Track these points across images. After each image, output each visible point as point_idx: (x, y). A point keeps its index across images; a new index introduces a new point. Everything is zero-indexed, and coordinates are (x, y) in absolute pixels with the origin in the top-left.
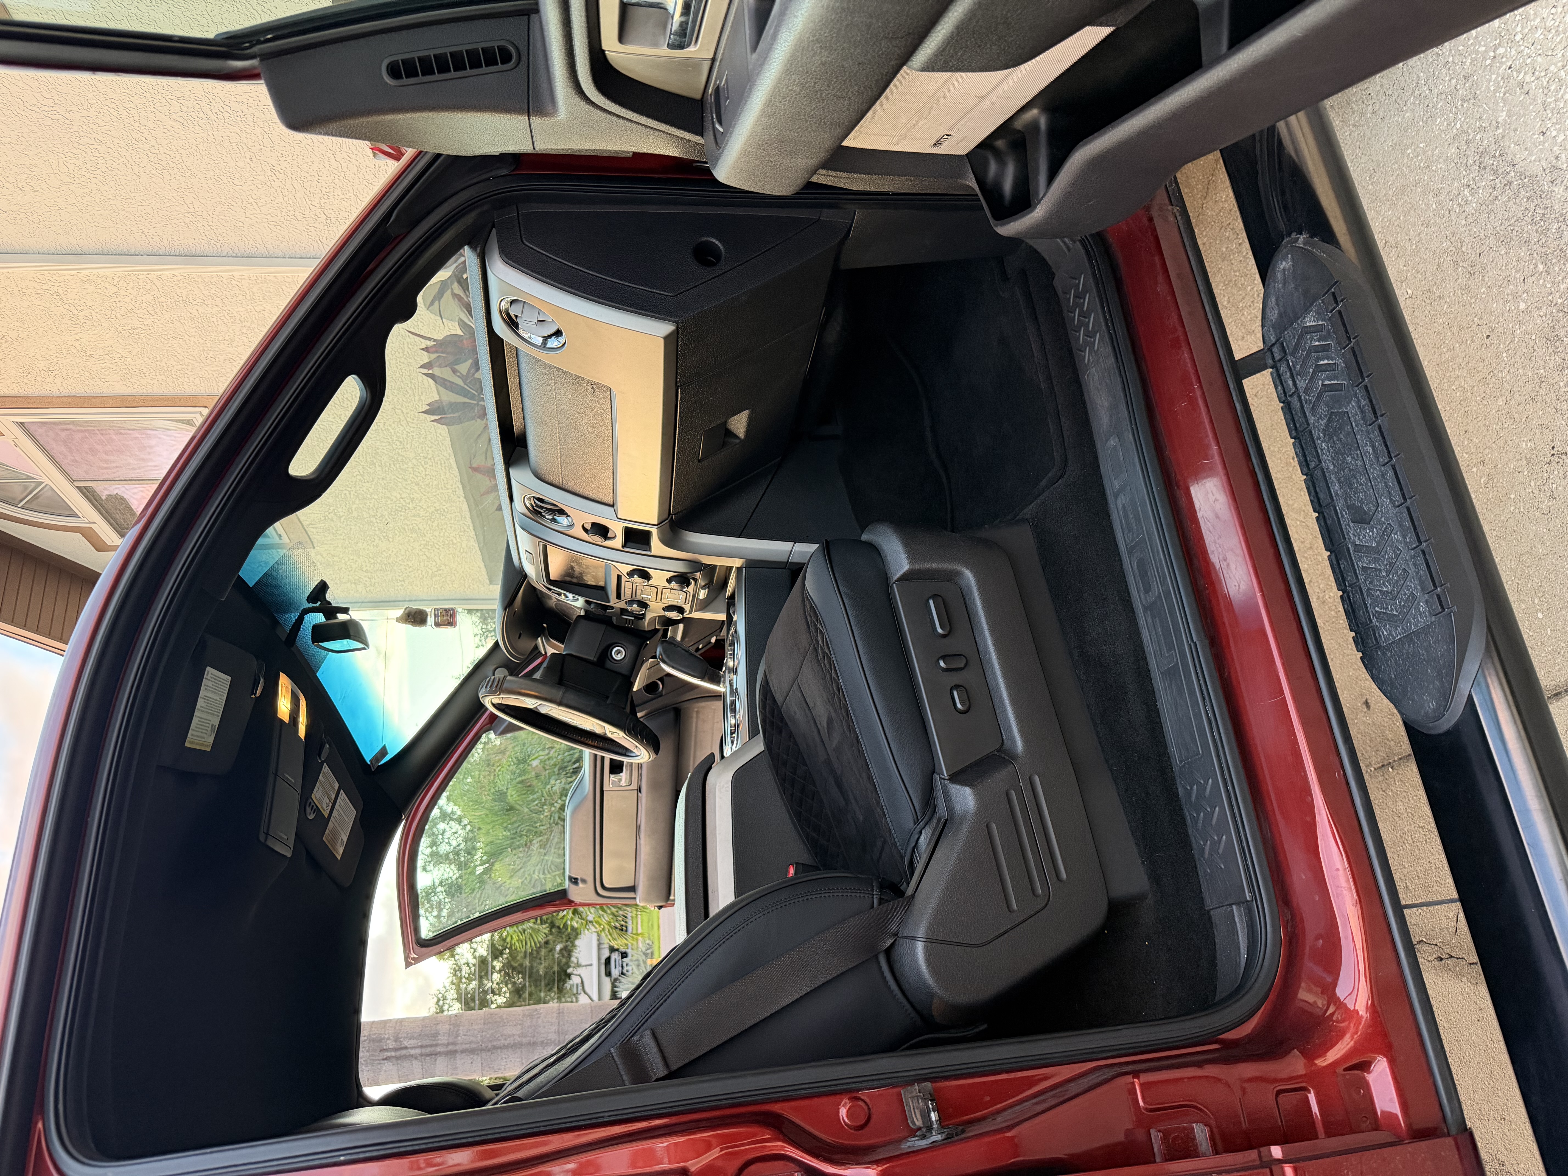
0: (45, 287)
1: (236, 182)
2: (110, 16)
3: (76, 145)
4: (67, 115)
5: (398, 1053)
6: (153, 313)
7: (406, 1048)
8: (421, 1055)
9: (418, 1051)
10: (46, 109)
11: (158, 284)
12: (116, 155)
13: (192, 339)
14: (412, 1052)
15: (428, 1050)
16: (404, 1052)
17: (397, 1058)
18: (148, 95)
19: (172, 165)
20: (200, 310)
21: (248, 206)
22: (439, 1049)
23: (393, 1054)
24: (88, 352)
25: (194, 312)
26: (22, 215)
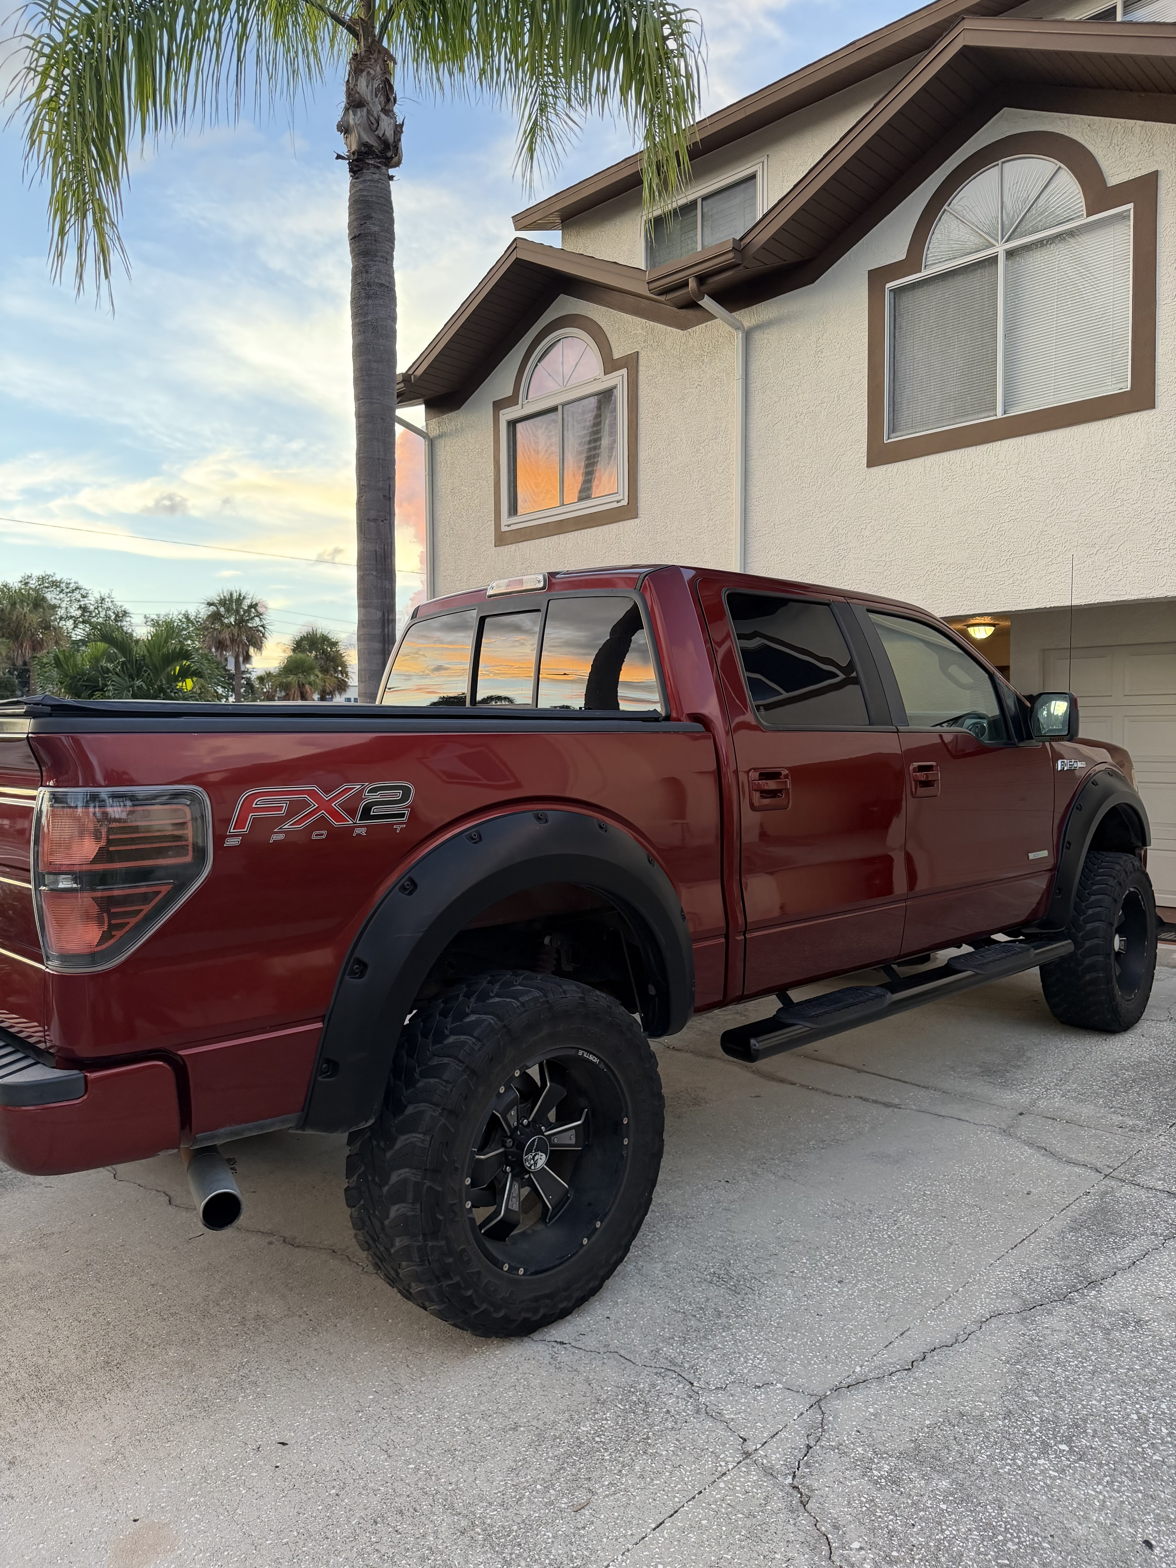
0: (722, 433)
1: (795, 554)
2: (893, 511)
3: (816, 475)
4: (835, 475)
5: (386, 621)
6: (703, 488)
7: (388, 626)
8: (384, 635)
9: (386, 633)
10: (838, 466)
11: (724, 497)
12: (811, 494)
13: (682, 507)
14: (386, 629)
15: (386, 639)
16: (386, 624)
17: (384, 621)
18: (848, 519)
19: (806, 522)
20: (705, 517)
21: (779, 558)
22: (387, 645)
23: (386, 618)
24: (672, 444)
25: (703, 513)
26: (771, 435)
